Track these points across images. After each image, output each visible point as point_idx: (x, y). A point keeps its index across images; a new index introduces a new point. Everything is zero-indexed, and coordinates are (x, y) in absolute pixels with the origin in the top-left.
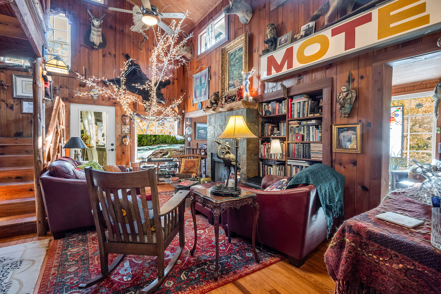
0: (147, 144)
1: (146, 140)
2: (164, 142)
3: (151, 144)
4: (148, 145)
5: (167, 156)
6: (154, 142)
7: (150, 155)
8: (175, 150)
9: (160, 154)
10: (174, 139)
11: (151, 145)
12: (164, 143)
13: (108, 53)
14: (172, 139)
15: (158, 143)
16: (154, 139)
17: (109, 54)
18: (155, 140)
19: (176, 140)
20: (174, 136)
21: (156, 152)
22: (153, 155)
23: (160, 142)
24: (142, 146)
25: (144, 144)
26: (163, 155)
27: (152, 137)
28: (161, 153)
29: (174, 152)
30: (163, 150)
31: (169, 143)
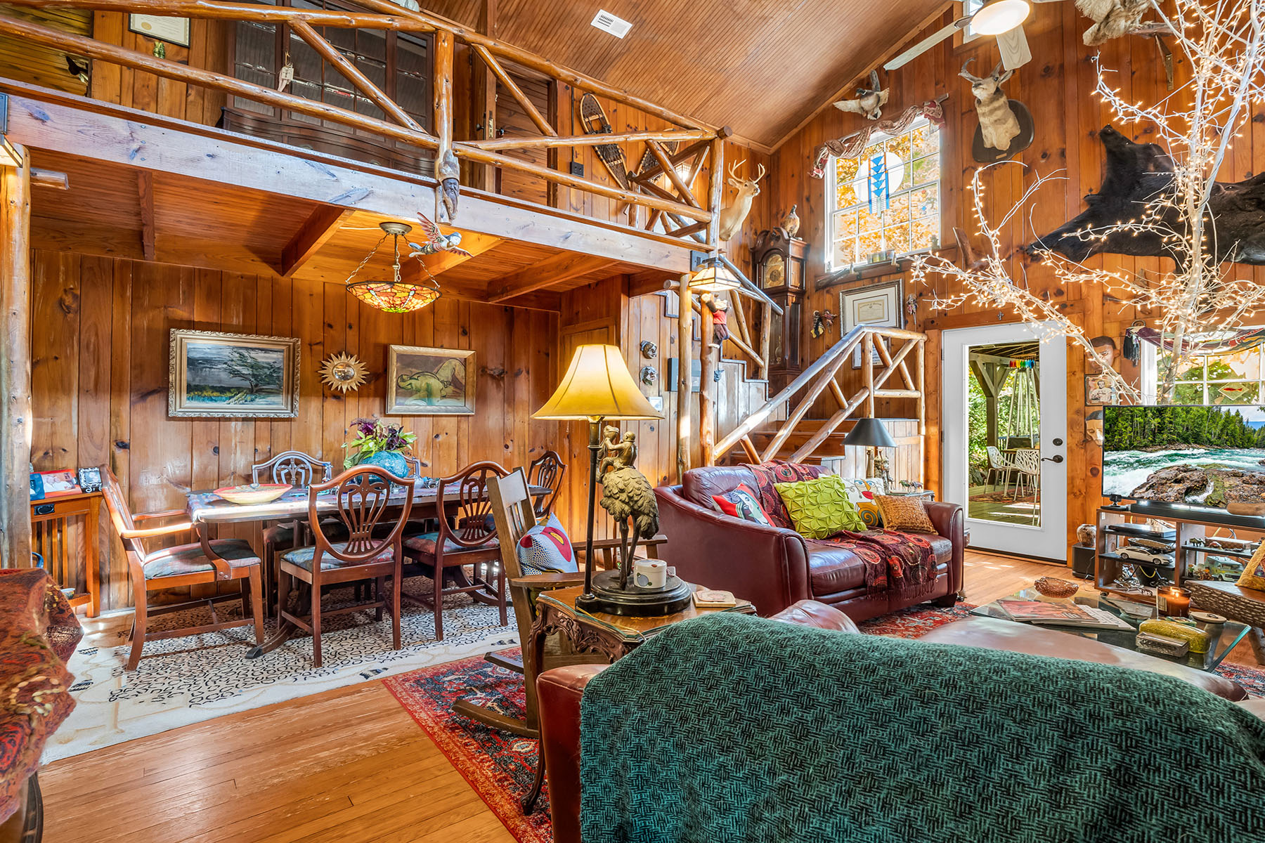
0: (1131, 444)
1: (1129, 429)
2: (1193, 437)
3: (1145, 442)
4: (1135, 448)
5: (1200, 498)
6: (1154, 434)
7: (1140, 488)
8: (1235, 475)
9: (1177, 487)
10: (1231, 427)
11: (1146, 446)
12: (1191, 440)
13: (1039, 156)
14: (1224, 427)
15: (1171, 442)
16: (1155, 422)
17: (1044, 156)
18: (1161, 429)
19: (1243, 429)
20: (1233, 413)
21: (1163, 475)
22: (1152, 487)
23: (1178, 435)
24: (1117, 450)
25: (1120, 441)
26: (1189, 491)
27: (1150, 415)
28: (1178, 481)
29: (1237, 481)
30: (1186, 469)
31: (1211, 443)
